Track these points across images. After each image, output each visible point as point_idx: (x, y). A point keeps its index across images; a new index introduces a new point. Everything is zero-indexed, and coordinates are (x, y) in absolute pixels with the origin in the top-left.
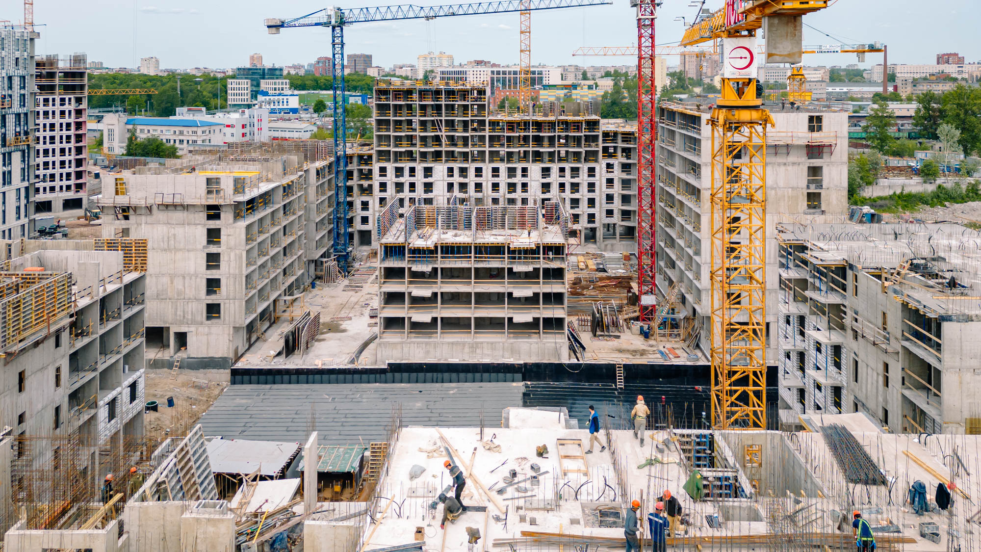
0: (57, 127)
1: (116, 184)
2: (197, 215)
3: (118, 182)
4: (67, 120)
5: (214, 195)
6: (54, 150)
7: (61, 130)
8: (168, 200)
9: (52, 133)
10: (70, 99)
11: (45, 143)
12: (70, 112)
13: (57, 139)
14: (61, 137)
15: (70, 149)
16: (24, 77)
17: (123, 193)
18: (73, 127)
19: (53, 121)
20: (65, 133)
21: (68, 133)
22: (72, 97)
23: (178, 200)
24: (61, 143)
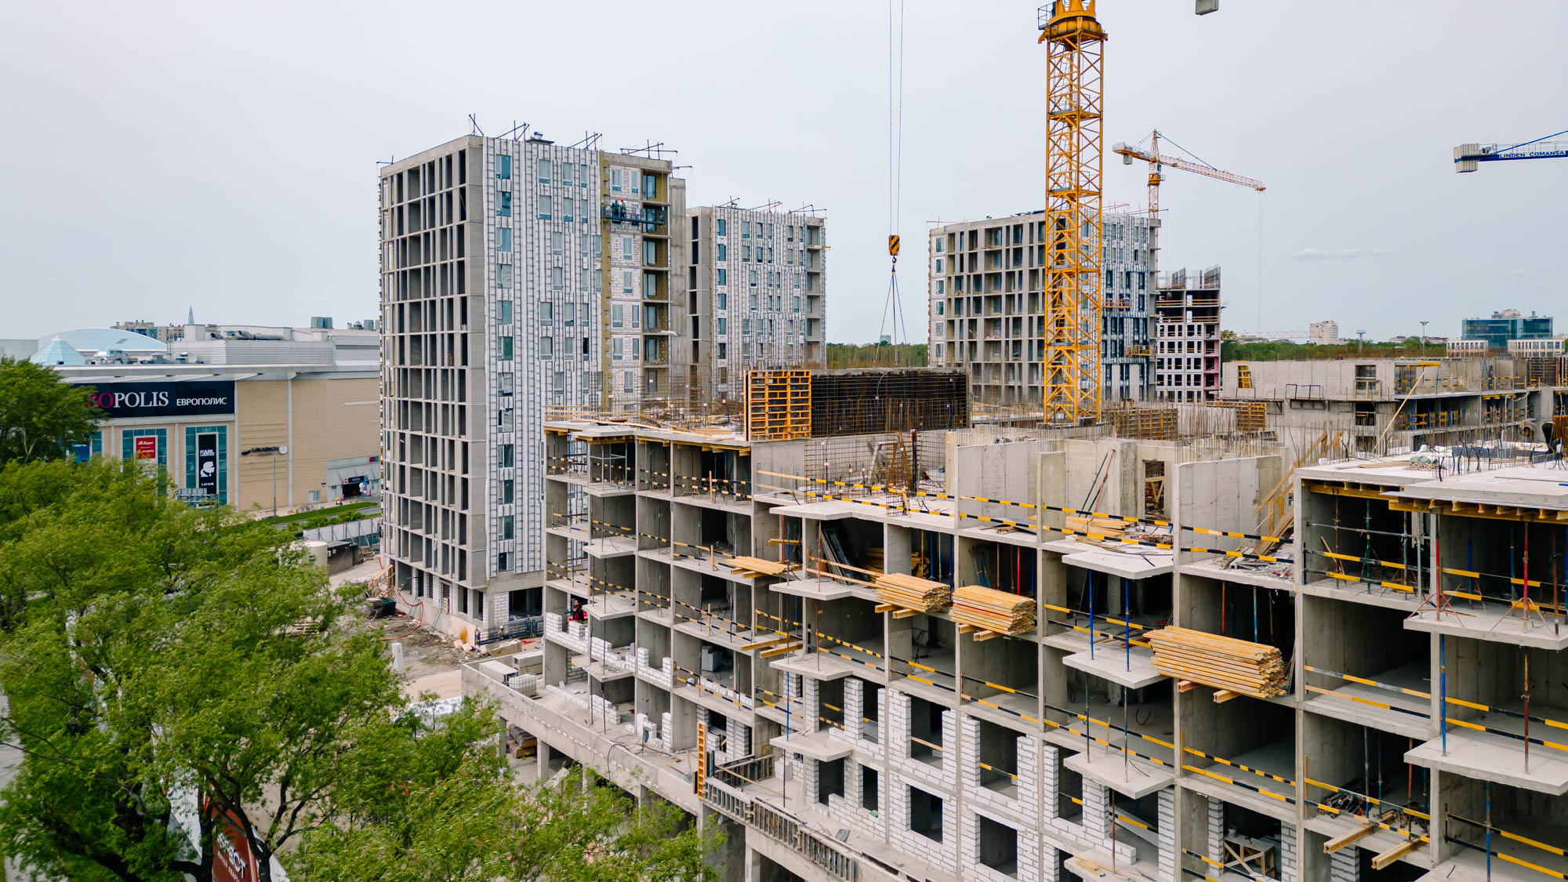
0: (1184, 363)
1: (1240, 374)
2: (1342, 417)
3: (1242, 371)
4: (1196, 355)
5: (1366, 391)
6: (1180, 393)
7: (1189, 368)
8: (1303, 394)
10: (1199, 327)
11: (1170, 384)
12: (1199, 343)
14: (1189, 377)
15: (1199, 393)
16: (1143, 274)
17: (1247, 386)
18: (1203, 365)
19: (1179, 356)
20: (1193, 372)
21: (1197, 372)
22: (1202, 324)
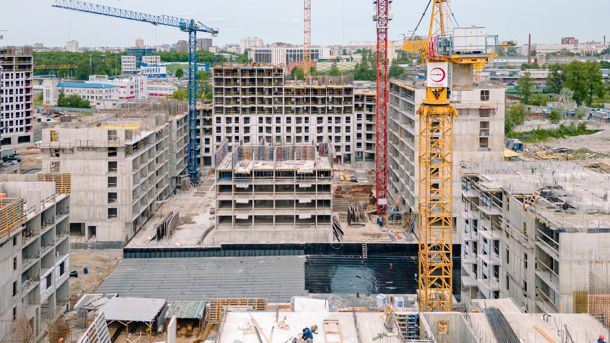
0: (14, 91)
1: (51, 135)
2: (102, 153)
3: (53, 133)
4: (20, 87)
5: (112, 141)
6: (12, 106)
7: (17, 93)
8: (84, 144)
9: (11, 96)
10: (22, 74)
11: (6, 102)
12: (22, 82)
13: (14, 99)
14: (17, 98)
15: (22, 105)
17: (55, 140)
18: (24, 91)
19: (11, 88)
20: (19, 95)
21: (21, 95)
22: (24, 72)
23: (90, 144)
24: (17, 101)
